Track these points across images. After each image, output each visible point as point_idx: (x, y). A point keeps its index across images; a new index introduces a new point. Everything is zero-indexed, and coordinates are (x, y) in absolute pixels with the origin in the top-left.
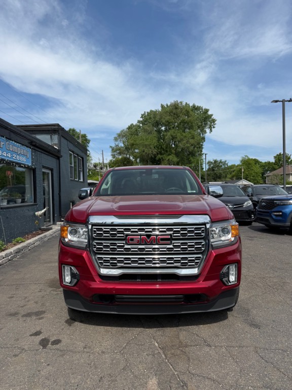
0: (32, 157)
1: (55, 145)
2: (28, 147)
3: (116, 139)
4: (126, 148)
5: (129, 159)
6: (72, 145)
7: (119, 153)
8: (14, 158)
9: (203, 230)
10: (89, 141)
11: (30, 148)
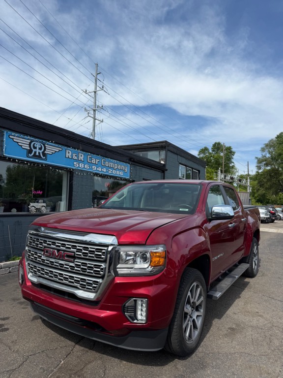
0: (130, 171)
1: (162, 160)
2: (126, 163)
3: (263, 150)
4: (272, 159)
5: (278, 170)
6: (184, 159)
7: (265, 164)
8: (109, 172)
9: (104, 253)
10: (234, 153)
11: (129, 163)
